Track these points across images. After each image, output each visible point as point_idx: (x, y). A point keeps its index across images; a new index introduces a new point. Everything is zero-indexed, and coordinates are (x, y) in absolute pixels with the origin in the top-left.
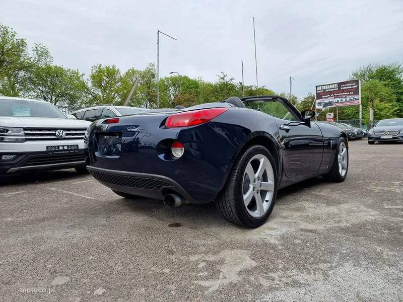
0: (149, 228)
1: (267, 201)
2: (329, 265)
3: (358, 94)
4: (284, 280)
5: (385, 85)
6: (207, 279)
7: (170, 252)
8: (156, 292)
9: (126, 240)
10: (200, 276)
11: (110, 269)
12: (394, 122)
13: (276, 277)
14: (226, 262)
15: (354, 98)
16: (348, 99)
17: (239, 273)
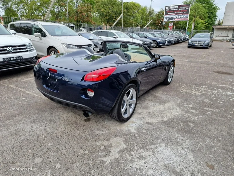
0: (74, 123)
1: (132, 108)
2: (155, 146)
3: (188, 14)
4: (137, 156)
5: (204, 7)
6: (105, 157)
7: (87, 140)
8: (84, 165)
9: (64, 131)
10: (102, 155)
11: (60, 152)
12: (203, 36)
13: (134, 154)
14: (113, 145)
15: (185, 16)
16: (182, 17)
17: (119, 152)
